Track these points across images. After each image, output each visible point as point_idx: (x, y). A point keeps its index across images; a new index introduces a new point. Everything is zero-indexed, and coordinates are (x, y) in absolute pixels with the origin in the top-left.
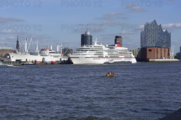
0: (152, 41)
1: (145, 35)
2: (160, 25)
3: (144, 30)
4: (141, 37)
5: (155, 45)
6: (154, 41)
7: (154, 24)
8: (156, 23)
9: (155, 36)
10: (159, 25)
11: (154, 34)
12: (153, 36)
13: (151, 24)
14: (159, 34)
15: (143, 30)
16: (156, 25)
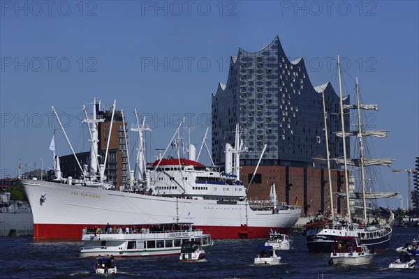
0: (264, 133)
1: (235, 109)
2: (302, 63)
3: (229, 87)
4: (215, 117)
5: (276, 153)
6: (274, 137)
7: (273, 59)
8: (281, 53)
9: (279, 113)
10: (295, 62)
11: (275, 104)
12: (269, 113)
13: (260, 59)
14: (294, 104)
15: (223, 87)
16: (280, 60)
